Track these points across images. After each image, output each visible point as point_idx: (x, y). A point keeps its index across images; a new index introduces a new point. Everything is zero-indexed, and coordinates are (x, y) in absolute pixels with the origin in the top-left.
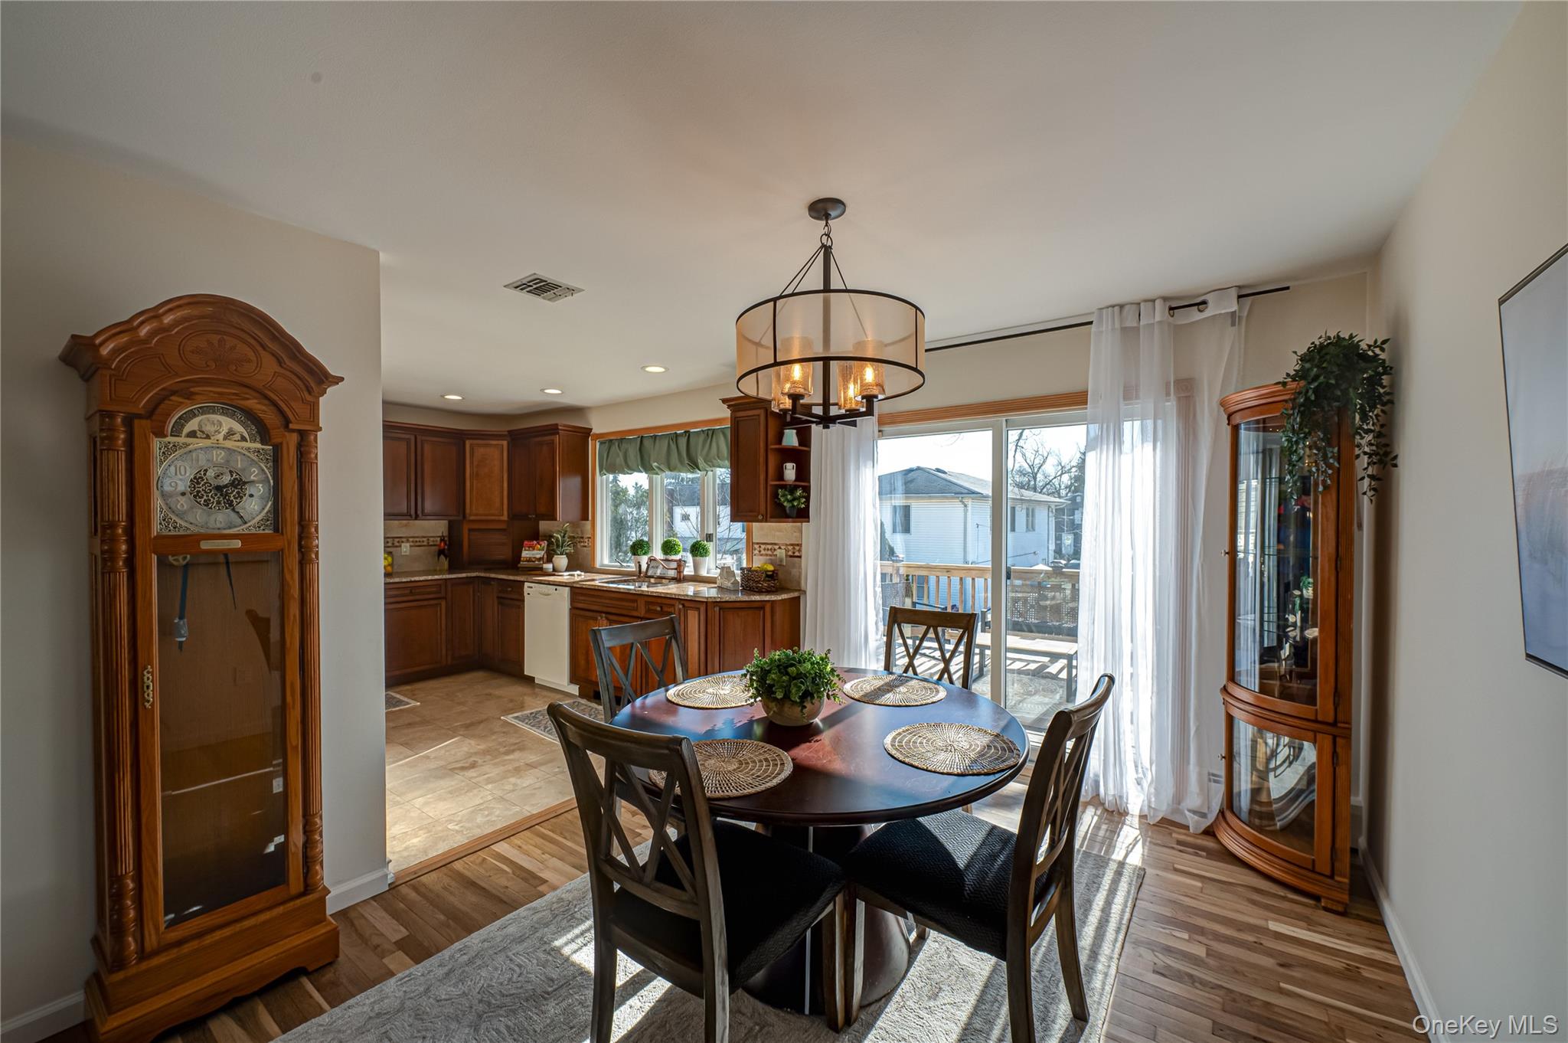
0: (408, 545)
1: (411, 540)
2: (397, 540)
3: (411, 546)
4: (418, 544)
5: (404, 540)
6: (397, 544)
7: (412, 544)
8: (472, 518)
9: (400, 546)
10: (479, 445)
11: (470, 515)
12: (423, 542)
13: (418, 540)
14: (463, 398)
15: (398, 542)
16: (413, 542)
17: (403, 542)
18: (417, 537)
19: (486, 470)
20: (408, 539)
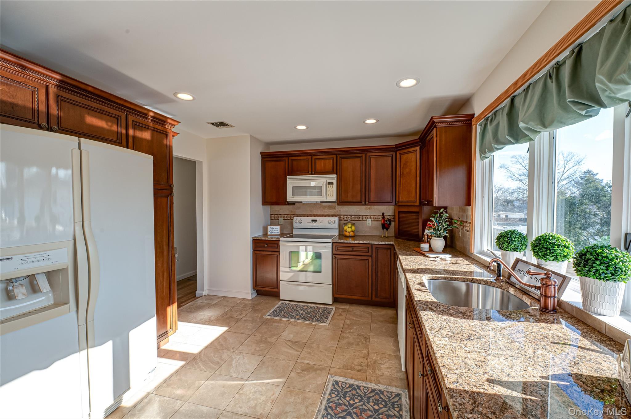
0: (370, 220)
1: (372, 217)
2: (364, 217)
3: (372, 221)
4: (376, 219)
5: (368, 217)
6: (364, 219)
7: (372, 219)
8: (400, 204)
9: (366, 221)
10: (404, 154)
11: (398, 202)
12: (379, 218)
13: (376, 217)
14: (378, 121)
15: (365, 218)
16: (373, 218)
17: (367, 218)
18: (376, 216)
19: (408, 170)
20: (370, 216)
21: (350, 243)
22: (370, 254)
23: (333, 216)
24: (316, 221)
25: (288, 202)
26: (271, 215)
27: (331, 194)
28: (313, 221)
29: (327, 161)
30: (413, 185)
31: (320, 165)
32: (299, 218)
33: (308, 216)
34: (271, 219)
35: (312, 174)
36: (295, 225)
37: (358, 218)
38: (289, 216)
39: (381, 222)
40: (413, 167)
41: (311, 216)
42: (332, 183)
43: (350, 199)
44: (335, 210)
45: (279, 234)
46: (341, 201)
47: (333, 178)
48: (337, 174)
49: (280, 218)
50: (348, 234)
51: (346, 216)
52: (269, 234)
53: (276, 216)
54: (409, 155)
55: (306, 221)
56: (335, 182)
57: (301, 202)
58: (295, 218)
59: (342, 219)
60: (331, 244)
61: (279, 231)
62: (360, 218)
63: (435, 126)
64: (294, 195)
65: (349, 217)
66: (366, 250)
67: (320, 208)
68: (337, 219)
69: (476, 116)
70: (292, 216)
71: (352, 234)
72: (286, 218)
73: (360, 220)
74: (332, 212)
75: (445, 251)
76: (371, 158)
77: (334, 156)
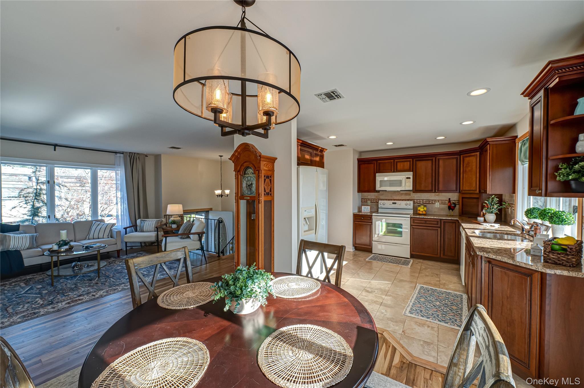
0: (439, 203)
1: (440, 201)
2: (434, 201)
3: (440, 204)
4: (443, 203)
5: (437, 201)
6: (434, 203)
7: (440, 203)
9: (435, 204)
10: (466, 157)
11: (462, 191)
12: (446, 202)
13: (443, 201)
14: (446, 137)
16: (441, 202)
17: (436, 202)
18: (443, 200)
19: (470, 168)
20: (439, 201)
21: (424, 218)
22: (439, 226)
23: (408, 200)
24: (396, 203)
25: (376, 190)
26: (362, 199)
27: (408, 185)
28: (393, 203)
29: (406, 163)
30: (474, 179)
31: (400, 166)
32: (383, 201)
33: (389, 200)
34: (362, 202)
35: (394, 172)
36: (380, 206)
37: (428, 202)
38: (375, 200)
39: (447, 205)
40: (474, 166)
41: (391, 200)
42: (410, 178)
43: (423, 189)
44: (410, 196)
45: (369, 211)
46: (416, 190)
47: (410, 174)
48: (413, 171)
49: (368, 201)
50: (421, 213)
51: (418, 201)
52: (363, 211)
53: (365, 200)
54: (471, 158)
55: (388, 204)
56: (411, 177)
57: (386, 191)
58: (380, 202)
59: (416, 202)
60: (410, 218)
61: (369, 209)
62: (430, 202)
63: (489, 144)
64: (381, 186)
65: (421, 201)
66: (436, 223)
67: (398, 194)
68: (412, 202)
69: (519, 137)
70: (377, 200)
71: (424, 212)
72: (372, 201)
73: (430, 204)
74: (408, 197)
75: (496, 222)
76: (440, 161)
77: (411, 160)
